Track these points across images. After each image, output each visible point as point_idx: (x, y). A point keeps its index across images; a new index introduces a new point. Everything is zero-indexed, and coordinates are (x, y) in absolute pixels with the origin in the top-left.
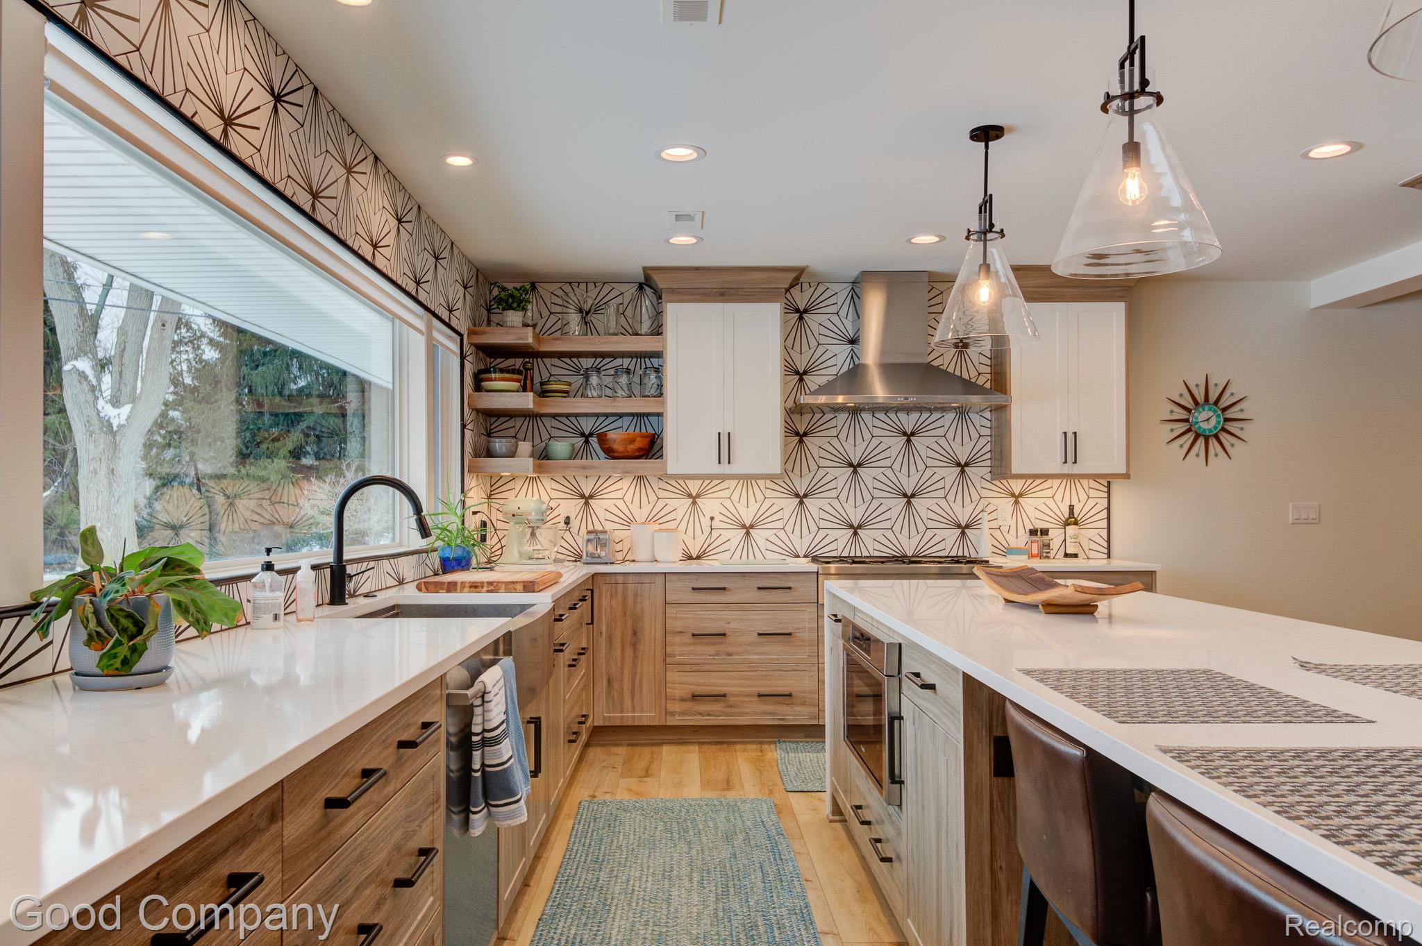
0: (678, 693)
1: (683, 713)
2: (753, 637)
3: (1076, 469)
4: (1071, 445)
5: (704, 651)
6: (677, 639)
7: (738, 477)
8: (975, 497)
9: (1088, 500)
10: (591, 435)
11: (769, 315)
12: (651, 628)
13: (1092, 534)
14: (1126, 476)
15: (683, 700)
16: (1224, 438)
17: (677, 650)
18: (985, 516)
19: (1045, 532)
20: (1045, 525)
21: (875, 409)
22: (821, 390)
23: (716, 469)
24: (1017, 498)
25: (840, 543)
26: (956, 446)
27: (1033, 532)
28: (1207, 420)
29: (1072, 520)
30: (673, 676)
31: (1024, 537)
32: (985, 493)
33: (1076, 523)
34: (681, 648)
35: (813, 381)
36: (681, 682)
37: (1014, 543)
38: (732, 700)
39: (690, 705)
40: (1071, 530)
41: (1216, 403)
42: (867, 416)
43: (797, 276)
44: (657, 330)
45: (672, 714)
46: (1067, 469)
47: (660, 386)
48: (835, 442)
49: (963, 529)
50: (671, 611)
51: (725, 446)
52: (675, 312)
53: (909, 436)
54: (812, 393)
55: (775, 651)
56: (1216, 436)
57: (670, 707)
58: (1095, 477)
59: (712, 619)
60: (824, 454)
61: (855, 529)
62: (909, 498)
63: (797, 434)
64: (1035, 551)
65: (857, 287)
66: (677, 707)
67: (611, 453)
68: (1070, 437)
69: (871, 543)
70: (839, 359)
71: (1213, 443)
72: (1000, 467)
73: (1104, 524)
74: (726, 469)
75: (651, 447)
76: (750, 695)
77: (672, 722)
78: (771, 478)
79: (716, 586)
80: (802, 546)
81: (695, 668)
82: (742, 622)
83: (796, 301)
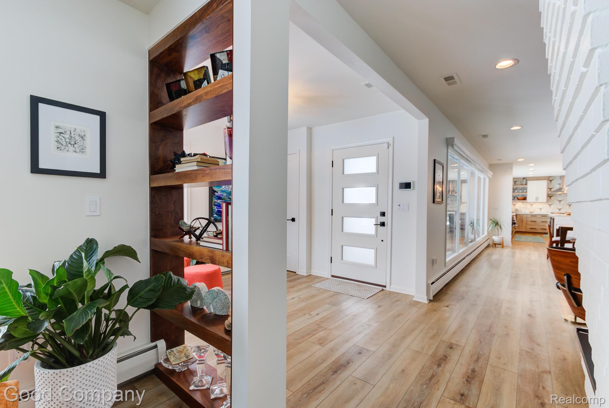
1: (529, 230)
2: (541, 222)
5: (533, 223)
6: (528, 221)
7: (539, 202)
10: (515, 197)
11: (545, 183)
12: (525, 220)
34: (529, 223)
35: (553, 190)
36: (529, 227)
38: (536, 229)
43: (550, 177)
44: (526, 184)
47: (527, 191)
48: (556, 198)
50: (528, 218)
51: (537, 199)
52: (529, 182)
59: (534, 219)
60: (554, 199)
61: (560, 209)
63: (549, 197)
65: (562, 177)
67: (518, 199)
69: (562, 211)
70: (557, 187)
74: (537, 201)
75: (525, 199)
76: (540, 229)
78: (545, 202)
79: (535, 216)
80: (550, 211)
81: (531, 225)
82: (539, 220)
83: (550, 179)
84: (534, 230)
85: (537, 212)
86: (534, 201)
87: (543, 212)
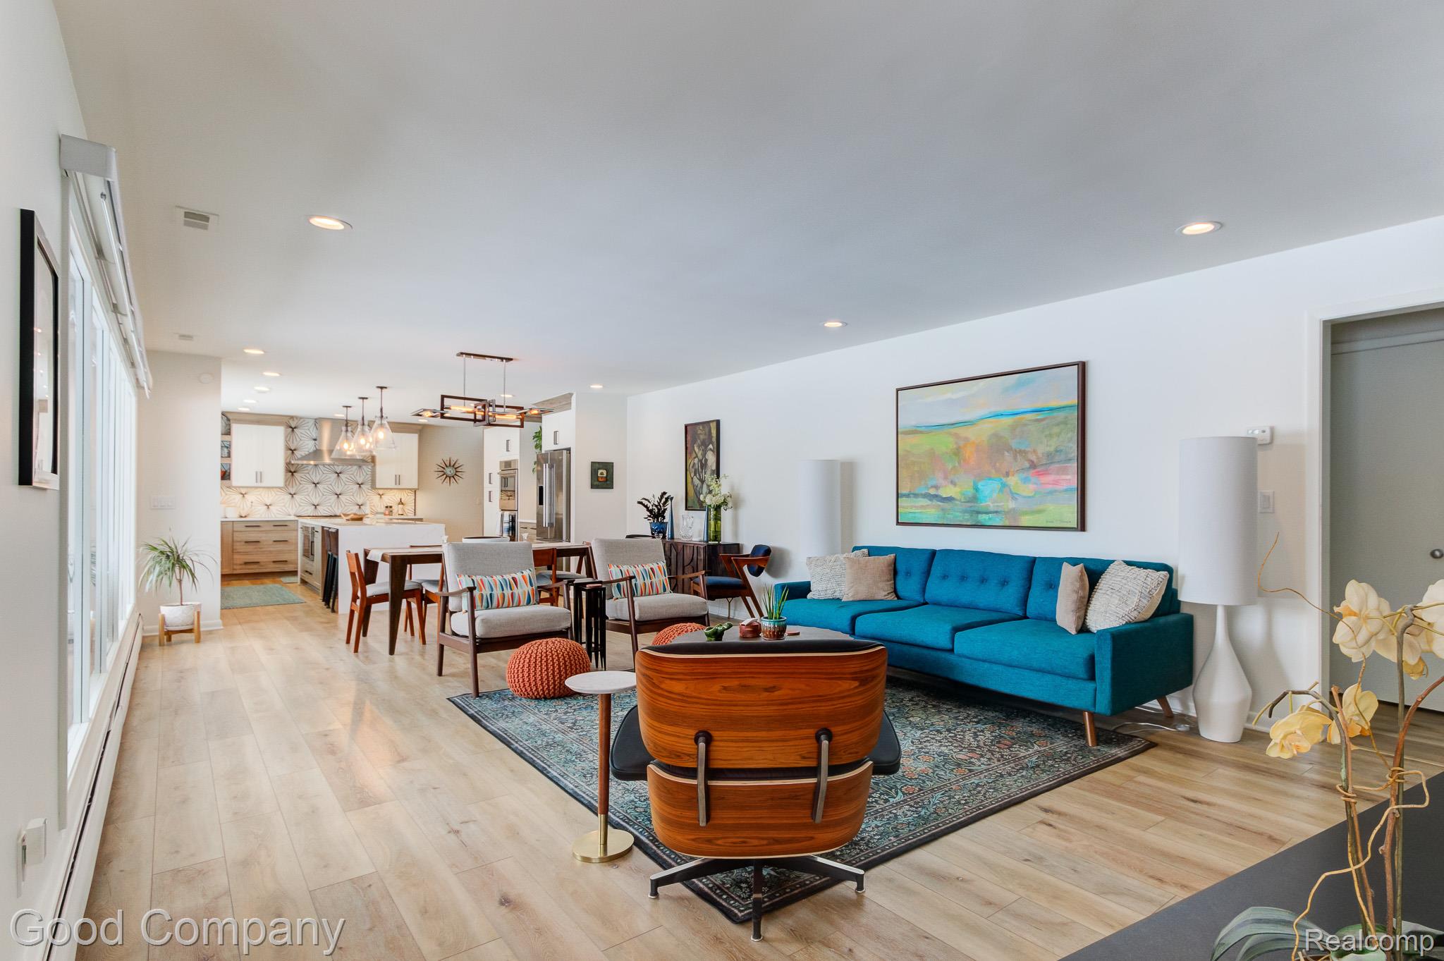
0: (238, 562)
1: (240, 569)
2: (271, 543)
3: (400, 487)
4: (398, 479)
5: (250, 548)
6: (238, 544)
7: (264, 488)
8: (365, 495)
9: (408, 498)
11: (279, 432)
13: (409, 508)
14: (418, 489)
15: (241, 565)
16: (456, 477)
17: (238, 547)
18: (368, 502)
19: (391, 507)
20: (391, 505)
21: (324, 465)
22: (303, 458)
23: (256, 485)
24: (381, 495)
25: (310, 511)
26: (358, 478)
27: (387, 507)
28: (449, 471)
29: (401, 503)
30: (236, 556)
31: (383, 509)
32: (369, 494)
33: (402, 504)
34: (240, 547)
35: (298, 454)
36: (239, 559)
37: (379, 511)
38: (262, 564)
39: (244, 566)
40: (401, 506)
41: (453, 466)
42: (321, 467)
43: (292, 417)
44: (228, 433)
45: (236, 570)
46: (396, 487)
47: (230, 452)
48: (307, 475)
49: (360, 506)
50: (235, 534)
51: (259, 476)
52: (235, 428)
53: (338, 474)
54: (299, 459)
55: (280, 547)
56: (453, 477)
57: (235, 567)
58: (410, 489)
59: (253, 536)
60: (302, 479)
61: (316, 506)
62: (338, 495)
63: (291, 472)
64: (387, 513)
65: (318, 422)
66: (238, 567)
68: (398, 477)
69: (322, 510)
70: (309, 446)
71: (452, 479)
72: (373, 486)
73: (414, 504)
74: (259, 485)
75: (225, 475)
76: (270, 562)
77: (235, 572)
78: (280, 488)
79: (255, 525)
80: (292, 512)
81: (246, 553)
82: (267, 537)
83: (291, 424)
84: (255, 566)
85: (259, 514)
86: (252, 483)
87: (277, 514)
